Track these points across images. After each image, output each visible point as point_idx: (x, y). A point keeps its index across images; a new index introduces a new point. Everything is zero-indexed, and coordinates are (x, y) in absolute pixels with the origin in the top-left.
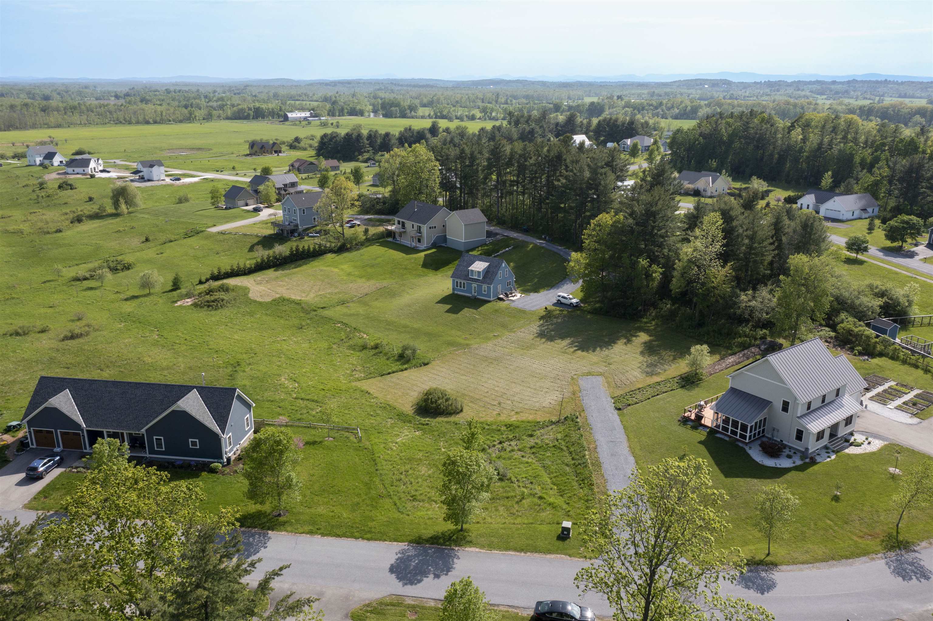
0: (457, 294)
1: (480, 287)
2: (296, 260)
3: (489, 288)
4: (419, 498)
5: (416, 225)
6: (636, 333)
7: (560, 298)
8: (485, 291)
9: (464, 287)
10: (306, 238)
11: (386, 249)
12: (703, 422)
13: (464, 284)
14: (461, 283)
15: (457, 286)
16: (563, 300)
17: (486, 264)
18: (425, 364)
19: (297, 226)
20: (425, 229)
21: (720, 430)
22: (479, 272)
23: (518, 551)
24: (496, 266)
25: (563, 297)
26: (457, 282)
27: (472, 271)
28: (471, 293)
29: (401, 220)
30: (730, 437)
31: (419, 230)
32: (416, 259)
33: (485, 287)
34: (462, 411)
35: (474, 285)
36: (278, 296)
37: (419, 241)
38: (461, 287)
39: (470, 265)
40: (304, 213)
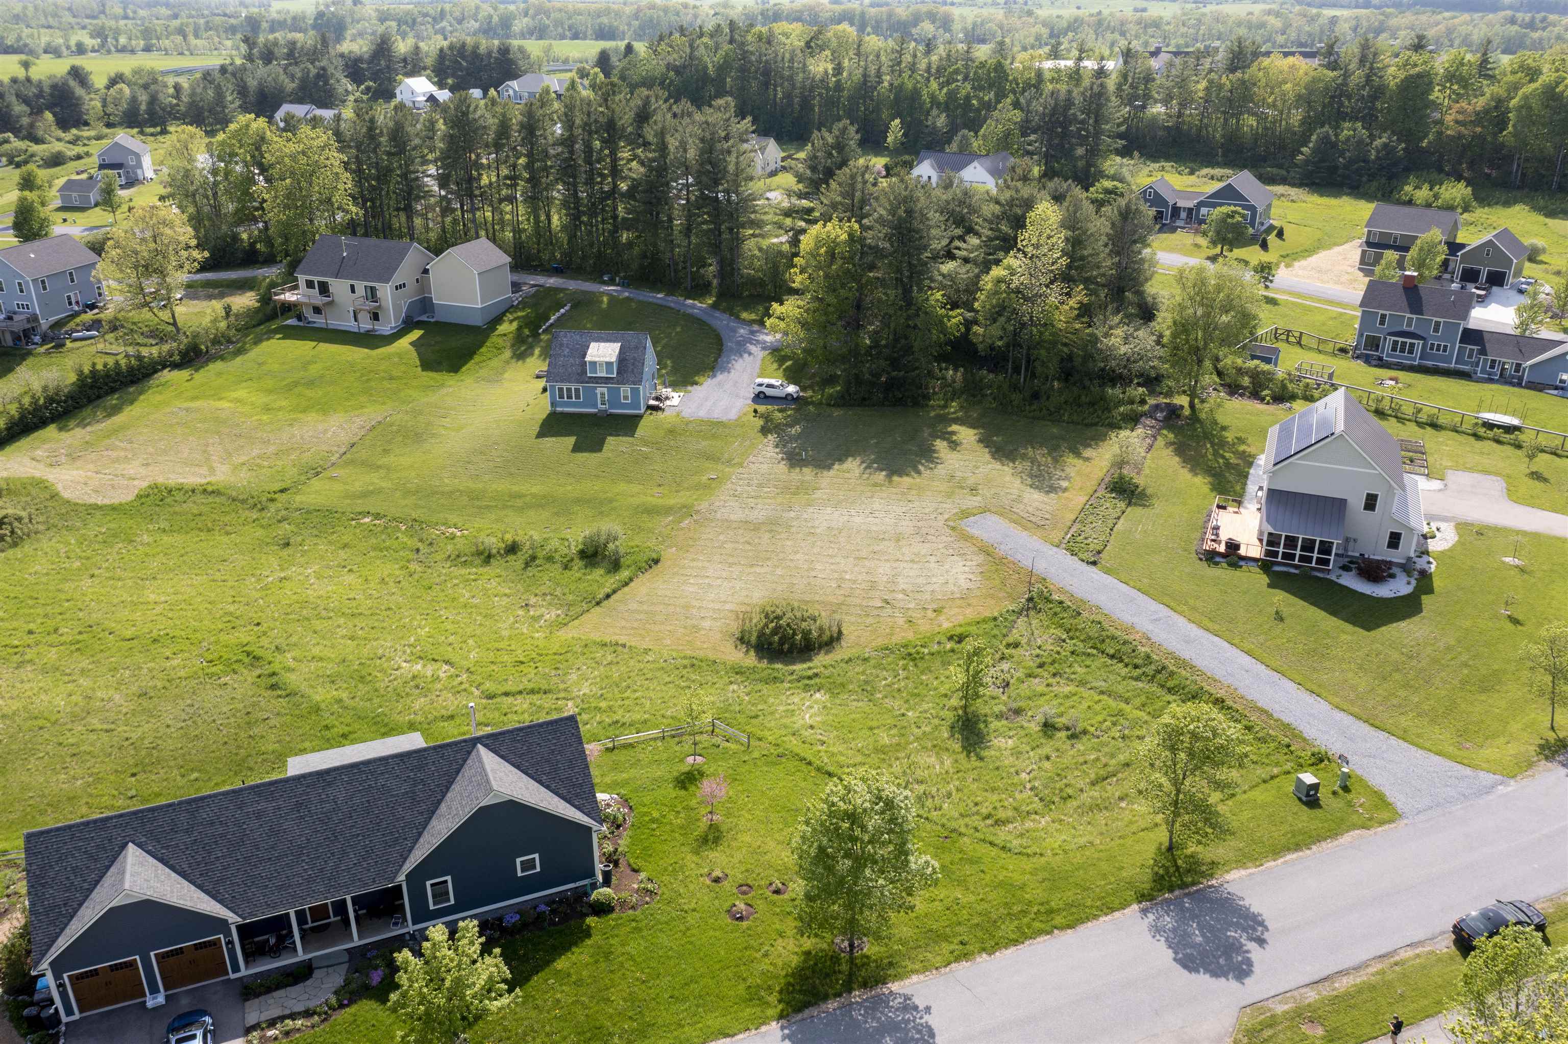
0: (562, 413)
1: (615, 393)
2: (99, 397)
3: (635, 392)
4: (1001, 814)
5: (360, 286)
6: (946, 427)
7: (763, 389)
8: (626, 398)
9: (578, 397)
10: (69, 344)
11: (314, 344)
12: (1242, 552)
13: (577, 390)
14: (569, 390)
15: (561, 397)
16: (770, 392)
17: (616, 346)
18: (656, 561)
19: (34, 318)
20: (386, 291)
21: (1279, 559)
22: (609, 364)
23: (1296, 850)
24: (637, 348)
25: (769, 386)
26: (561, 390)
27: (594, 364)
28: (595, 406)
29: (316, 279)
30: (1296, 567)
31: (372, 295)
33: (625, 390)
34: (840, 633)
35: (601, 390)
36: (145, 484)
37: (376, 317)
38: (569, 397)
39: (586, 351)
40: (45, 288)
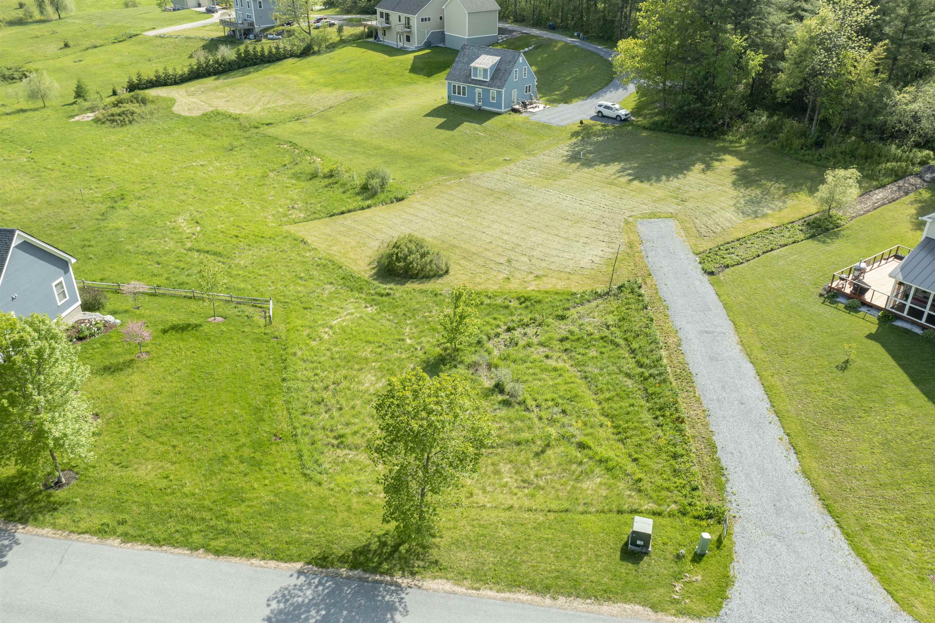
0: (454, 105)
1: (486, 92)
2: (246, 66)
3: (499, 93)
5: (403, 16)
7: (601, 109)
8: (493, 98)
9: (464, 94)
10: (264, 40)
11: (364, 50)
12: (868, 297)
13: (464, 88)
14: (459, 87)
15: (454, 93)
16: (606, 112)
17: (497, 59)
18: (399, 200)
19: (252, 24)
20: (415, 21)
21: (905, 314)
22: (485, 70)
24: (510, 62)
25: (607, 107)
26: (454, 86)
27: (476, 69)
28: (474, 102)
29: (385, 11)
30: (923, 328)
31: (408, 25)
32: (401, 62)
33: (493, 91)
34: (447, 272)
35: (478, 90)
36: (211, 109)
37: (408, 39)
38: (459, 93)
39: (473, 60)
40: (260, 7)
